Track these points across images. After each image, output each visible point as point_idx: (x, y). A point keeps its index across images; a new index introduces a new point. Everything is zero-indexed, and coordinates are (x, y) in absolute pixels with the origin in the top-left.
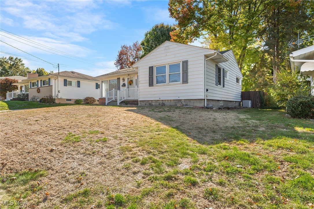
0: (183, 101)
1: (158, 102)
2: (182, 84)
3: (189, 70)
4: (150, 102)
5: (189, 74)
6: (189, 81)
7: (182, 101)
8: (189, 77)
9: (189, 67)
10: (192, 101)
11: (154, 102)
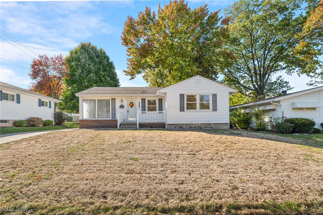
0: (213, 124)
1: (189, 125)
2: (213, 111)
3: (218, 102)
4: (180, 125)
5: (218, 104)
6: (218, 109)
7: (211, 125)
8: (218, 107)
9: (218, 99)
10: (219, 125)
11: (185, 125)
